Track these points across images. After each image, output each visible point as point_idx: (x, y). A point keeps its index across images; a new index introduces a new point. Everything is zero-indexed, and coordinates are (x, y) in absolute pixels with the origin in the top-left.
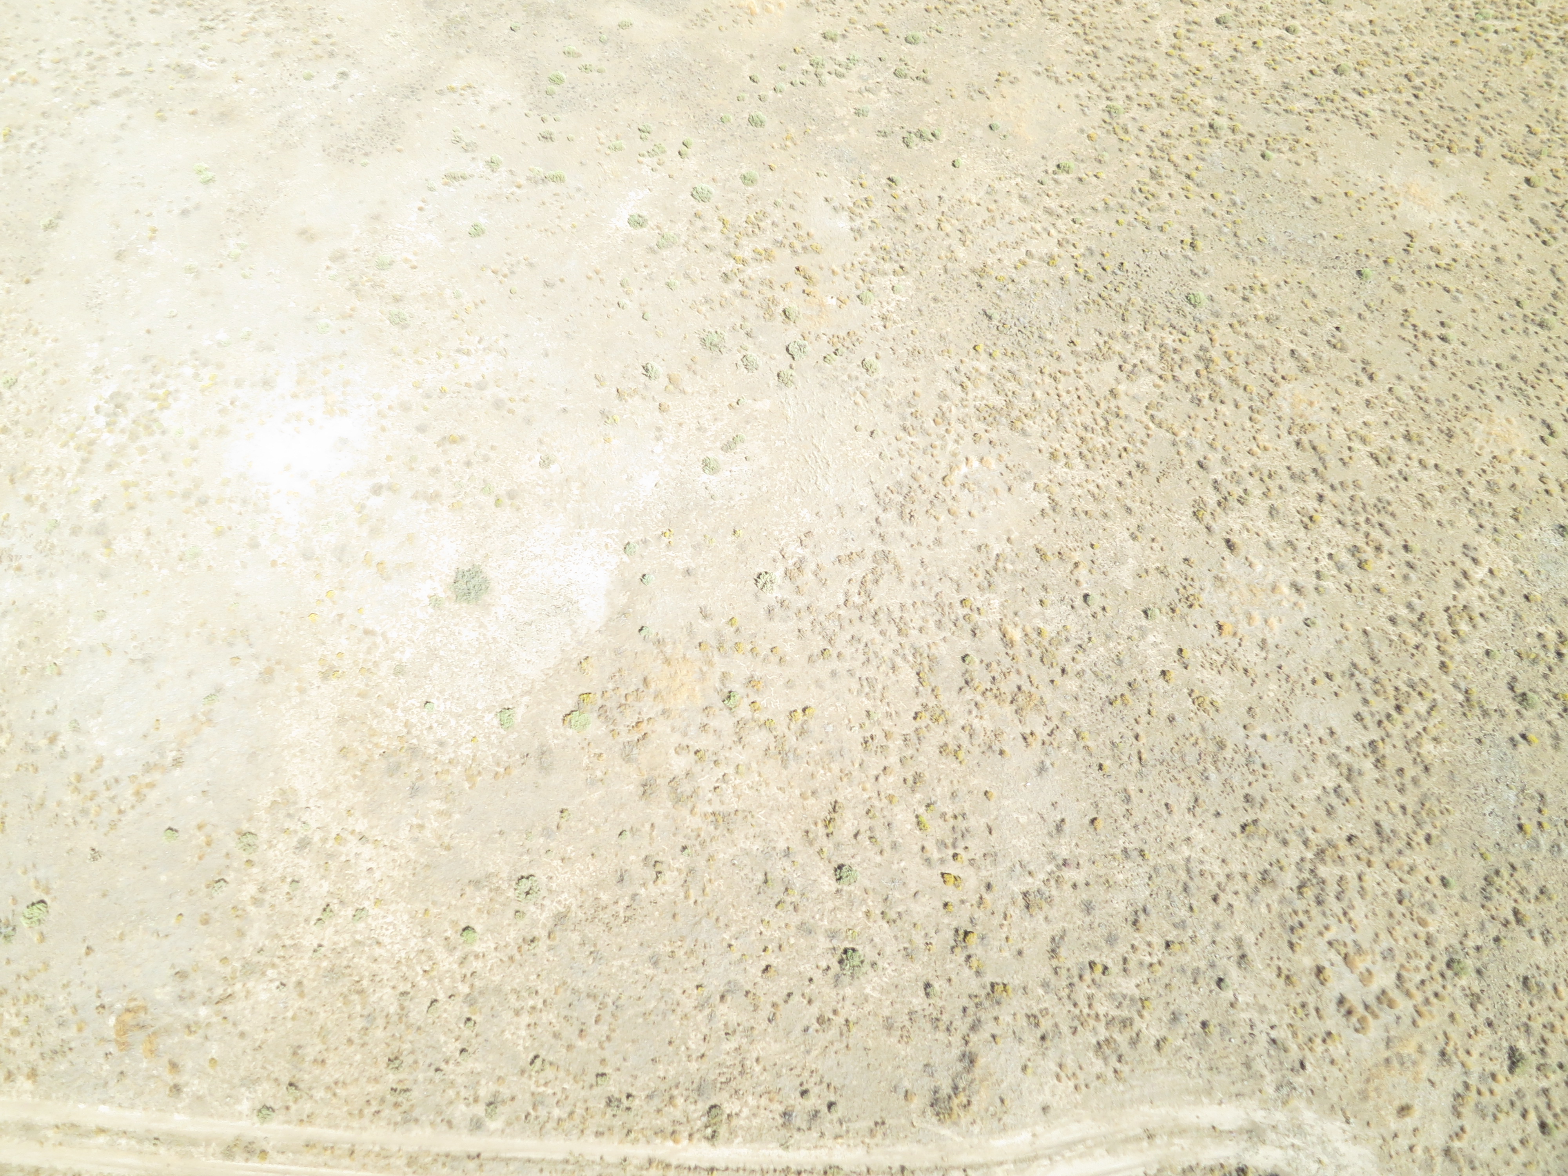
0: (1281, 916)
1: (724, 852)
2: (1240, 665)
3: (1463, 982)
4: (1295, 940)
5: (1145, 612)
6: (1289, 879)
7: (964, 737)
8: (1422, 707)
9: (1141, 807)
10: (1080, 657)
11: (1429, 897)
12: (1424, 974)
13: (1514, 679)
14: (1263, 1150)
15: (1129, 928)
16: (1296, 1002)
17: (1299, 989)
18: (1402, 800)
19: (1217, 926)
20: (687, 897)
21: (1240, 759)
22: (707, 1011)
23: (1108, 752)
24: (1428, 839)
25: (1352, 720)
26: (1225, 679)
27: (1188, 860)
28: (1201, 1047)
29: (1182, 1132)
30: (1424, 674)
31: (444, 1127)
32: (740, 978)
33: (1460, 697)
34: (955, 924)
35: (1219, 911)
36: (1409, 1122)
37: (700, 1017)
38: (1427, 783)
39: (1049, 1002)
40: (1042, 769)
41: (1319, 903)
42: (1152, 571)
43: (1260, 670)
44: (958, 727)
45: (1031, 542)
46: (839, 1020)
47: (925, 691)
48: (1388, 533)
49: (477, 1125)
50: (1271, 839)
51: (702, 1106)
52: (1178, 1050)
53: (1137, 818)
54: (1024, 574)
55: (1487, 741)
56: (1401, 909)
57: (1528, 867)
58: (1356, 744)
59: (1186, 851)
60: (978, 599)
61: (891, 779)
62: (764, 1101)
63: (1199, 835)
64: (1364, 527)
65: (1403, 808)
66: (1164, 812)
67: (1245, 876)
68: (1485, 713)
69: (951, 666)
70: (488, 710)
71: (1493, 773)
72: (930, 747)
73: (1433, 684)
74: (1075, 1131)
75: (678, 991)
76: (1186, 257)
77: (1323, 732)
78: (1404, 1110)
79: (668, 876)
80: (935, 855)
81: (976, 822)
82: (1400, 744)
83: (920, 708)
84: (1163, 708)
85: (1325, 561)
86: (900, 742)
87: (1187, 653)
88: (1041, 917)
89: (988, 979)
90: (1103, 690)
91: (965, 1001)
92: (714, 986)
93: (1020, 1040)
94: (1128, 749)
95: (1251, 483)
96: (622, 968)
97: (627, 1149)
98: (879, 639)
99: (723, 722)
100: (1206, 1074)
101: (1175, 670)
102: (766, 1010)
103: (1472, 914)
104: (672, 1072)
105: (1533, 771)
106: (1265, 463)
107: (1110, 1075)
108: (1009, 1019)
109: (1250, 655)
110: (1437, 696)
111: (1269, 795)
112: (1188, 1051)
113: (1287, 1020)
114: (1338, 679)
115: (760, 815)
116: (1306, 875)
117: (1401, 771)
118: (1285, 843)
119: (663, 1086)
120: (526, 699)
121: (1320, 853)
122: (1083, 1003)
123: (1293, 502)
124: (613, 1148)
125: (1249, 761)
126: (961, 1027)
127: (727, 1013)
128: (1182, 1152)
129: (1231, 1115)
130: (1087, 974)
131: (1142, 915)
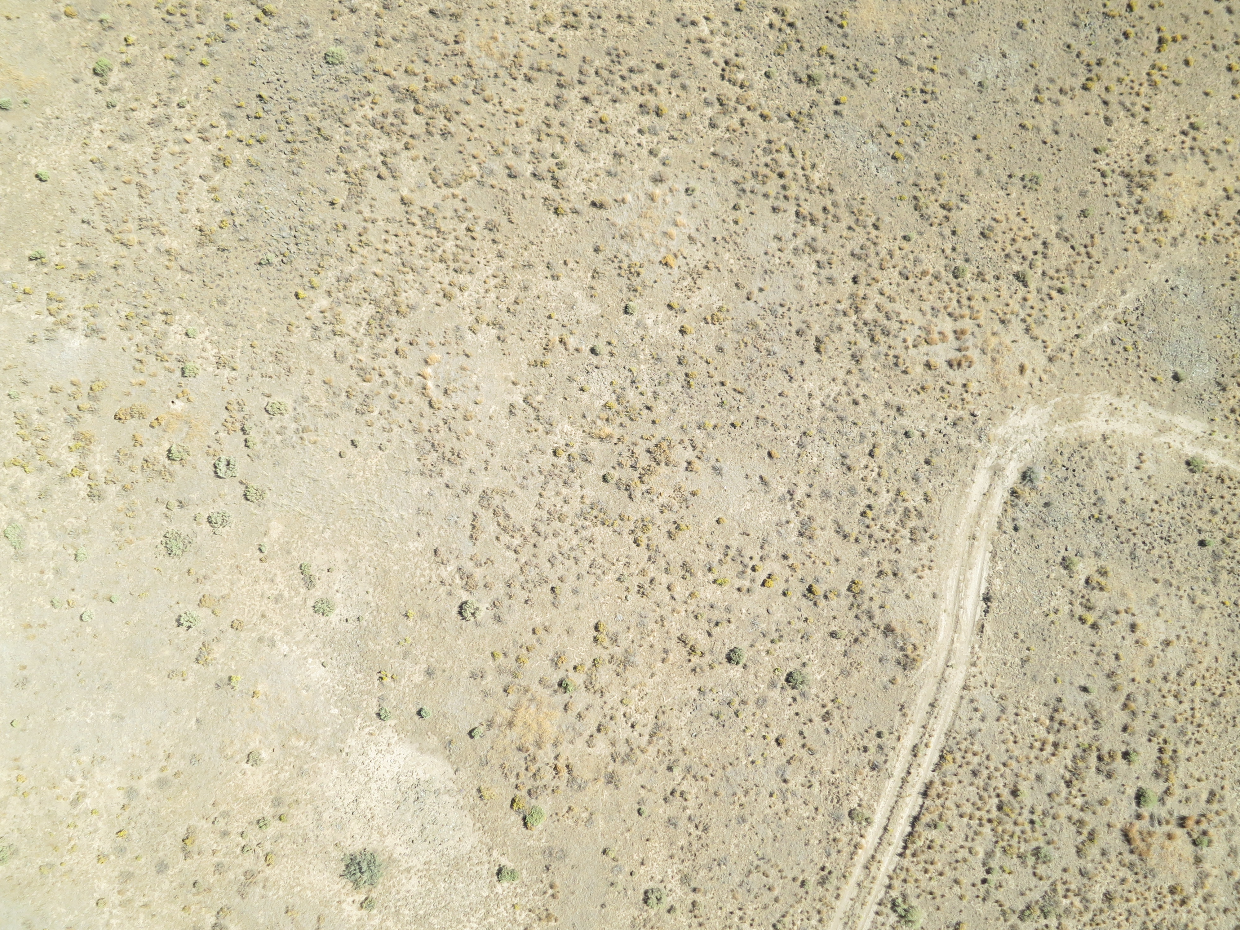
0: (884, 366)
2: (700, 269)
3: (968, 275)
4: (903, 368)
7: (668, 515)
8: (787, 157)
9: (772, 413)
10: (642, 387)
11: (911, 256)
13: (794, 73)
15: (850, 475)
16: (938, 394)
17: (932, 386)
18: (844, 224)
19: (873, 413)
20: (706, 780)
22: (789, 796)
23: (724, 413)
24: (876, 227)
25: (775, 217)
26: (706, 288)
27: (823, 404)
28: (939, 473)
29: (979, 516)
30: (764, 136)
33: (791, 124)
34: (799, 595)
35: (864, 406)
36: (1028, 371)
37: (790, 802)
38: (840, 197)
39: (874, 557)
40: (718, 471)
41: (887, 334)
44: (659, 515)
45: (524, 366)
46: (830, 706)
48: (641, 71)
50: (833, 336)
51: (846, 820)
52: (934, 489)
53: (780, 422)
54: (551, 390)
55: (829, 131)
56: (911, 281)
57: (920, 175)
58: (793, 227)
59: (816, 402)
60: (557, 440)
61: (678, 588)
62: (859, 779)
63: (809, 386)
64: (627, 85)
65: (850, 228)
66: (784, 400)
68: (809, 115)
69: (607, 494)
70: (492, 887)
71: (852, 145)
72: (666, 546)
73: (774, 135)
75: (768, 811)
76: (277, 30)
77: (774, 245)
78: (1022, 370)
79: (685, 788)
80: (746, 583)
81: (736, 541)
82: (806, 195)
83: (632, 538)
85: (643, 140)
86: (652, 567)
87: (674, 303)
88: (820, 532)
89: (844, 590)
90: (676, 386)
92: (775, 784)
93: (890, 590)
94: (728, 396)
95: (547, 145)
96: (737, 846)
98: (560, 540)
99: (582, 699)
100: (955, 480)
101: (681, 320)
102: (804, 753)
103: (933, 236)
104: (817, 834)
105: (862, 116)
106: (534, 120)
108: (874, 590)
109: (696, 256)
110: (784, 140)
111: (803, 316)
112: (938, 484)
113: (945, 407)
114: (741, 203)
116: (866, 330)
117: (824, 210)
118: (839, 329)
121: (856, 309)
122: (883, 535)
123: (580, 125)
124: (849, 890)
125: (773, 312)
126: (865, 624)
127: (796, 781)
128: (989, 523)
129: (982, 479)
130: (867, 521)
131: (845, 460)
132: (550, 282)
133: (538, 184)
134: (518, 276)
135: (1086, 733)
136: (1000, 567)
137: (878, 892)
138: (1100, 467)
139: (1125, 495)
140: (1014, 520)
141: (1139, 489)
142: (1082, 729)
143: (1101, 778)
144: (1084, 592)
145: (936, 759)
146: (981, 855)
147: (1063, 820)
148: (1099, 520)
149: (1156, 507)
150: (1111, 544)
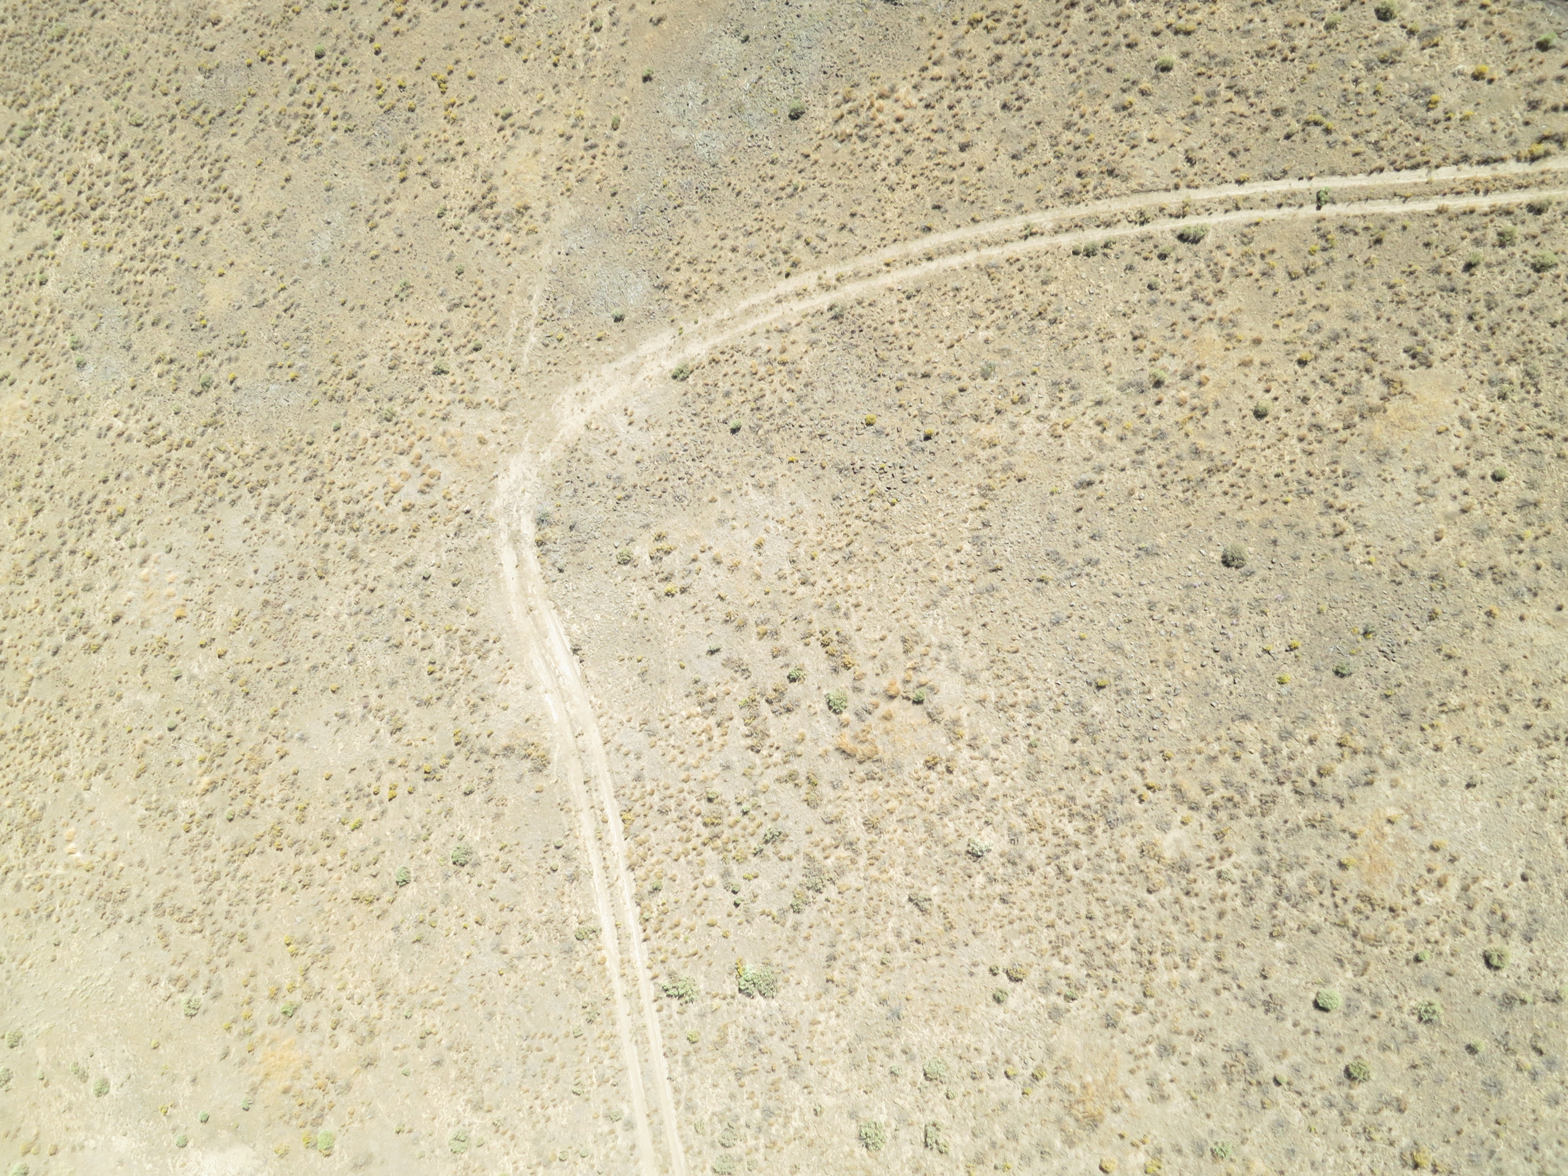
0: (376, 541)
1: (405, 983)
2: (207, 598)
3: (398, 409)
4: (388, 529)
5: (177, 678)
6: (350, 539)
7: (290, 805)
8: (220, 457)
9: (318, 657)
10: (216, 725)
11: (348, 439)
12: (398, 436)
13: (192, 392)
14: (524, 531)
15: (402, 650)
16: (429, 523)
17: (420, 522)
18: (286, 464)
19: (390, 586)
20: (441, 1004)
21: (274, 587)
22: (516, 962)
23: (284, 689)
24: (310, 444)
25: (236, 508)
26: (218, 607)
27: (350, 615)
28: (469, 584)
29: (523, 589)
30: (197, 458)
31: (636, 1151)
32: (488, 942)
33: (210, 430)
34: (422, 783)
35: (380, 586)
36: (488, 436)
37: (521, 967)
38: (273, 447)
39: (460, 700)
40: (303, 739)
41: (362, 516)
42: (145, 678)
43: (208, 581)
44: (283, 813)
45: (133, 784)
46: (503, 857)
47: (259, 846)
48: (95, 497)
49: (630, 1126)
50: (326, 556)
51: (579, 946)
52: (474, 600)
53: (326, 658)
54: (159, 783)
55: (238, 408)
56: (359, 457)
57: (319, 372)
58: (253, 503)
59: (344, 618)
60: (184, 817)
61: (329, 858)
62: (566, 899)
63: (331, 610)
64: (92, 515)
65: (292, 463)
66: (319, 638)
67: (354, 571)
68: (219, 411)
69: (238, 829)
71: (259, 402)
72: (301, 832)
73: (203, 451)
74: (538, 663)
75: (507, 990)
77: (247, 528)
78: (482, 442)
79: (428, 1026)
80: (378, 809)
81: (350, 782)
82: (247, 471)
83: (274, 848)
84: (245, 652)
85: (122, 543)
86: (301, 858)
87: (203, 641)
88: (406, 717)
89: (454, 748)
90: (239, 702)
91: (471, 762)
92: (497, 962)
93: (487, 715)
94: (279, 674)
95: (66, 609)
96: (500, 1042)
97: (618, 996)
98: (225, 896)
99: (307, 1012)
100: (486, 577)
101: (217, 648)
102: (506, 915)
103: (355, 407)
104: (561, 977)
105: (254, 374)
106: (49, 601)
107: (498, 645)
108: (476, 726)
109: (198, 591)
110: (211, 446)
111: (296, 563)
112: (473, 593)
113: (441, 527)
114: (208, 522)
115: (372, 960)
116: (346, 527)
117: (267, 468)
118: (327, 546)
119: (572, 981)
121: (331, 519)
122: (456, 675)
123: (78, 573)
124: (621, 1008)
125: (276, 581)
126: (488, 762)
127: (514, 945)
128: (536, 586)
129: (508, 557)
130: (437, 675)
131: (392, 642)
132: (118, 705)
133: (74, 642)
134: (97, 721)
135: (741, 689)
136: (569, 613)
137: (648, 990)
138: (597, 453)
139: (637, 456)
140: (553, 565)
141: (645, 440)
142: (735, 688)
143: (784, 718)
144: (656, 568)
145: (621, 826)
146: (719, 882)
147: (774, 786)
148: (628, 497)
149: (670, 440)
150: (652, 507)
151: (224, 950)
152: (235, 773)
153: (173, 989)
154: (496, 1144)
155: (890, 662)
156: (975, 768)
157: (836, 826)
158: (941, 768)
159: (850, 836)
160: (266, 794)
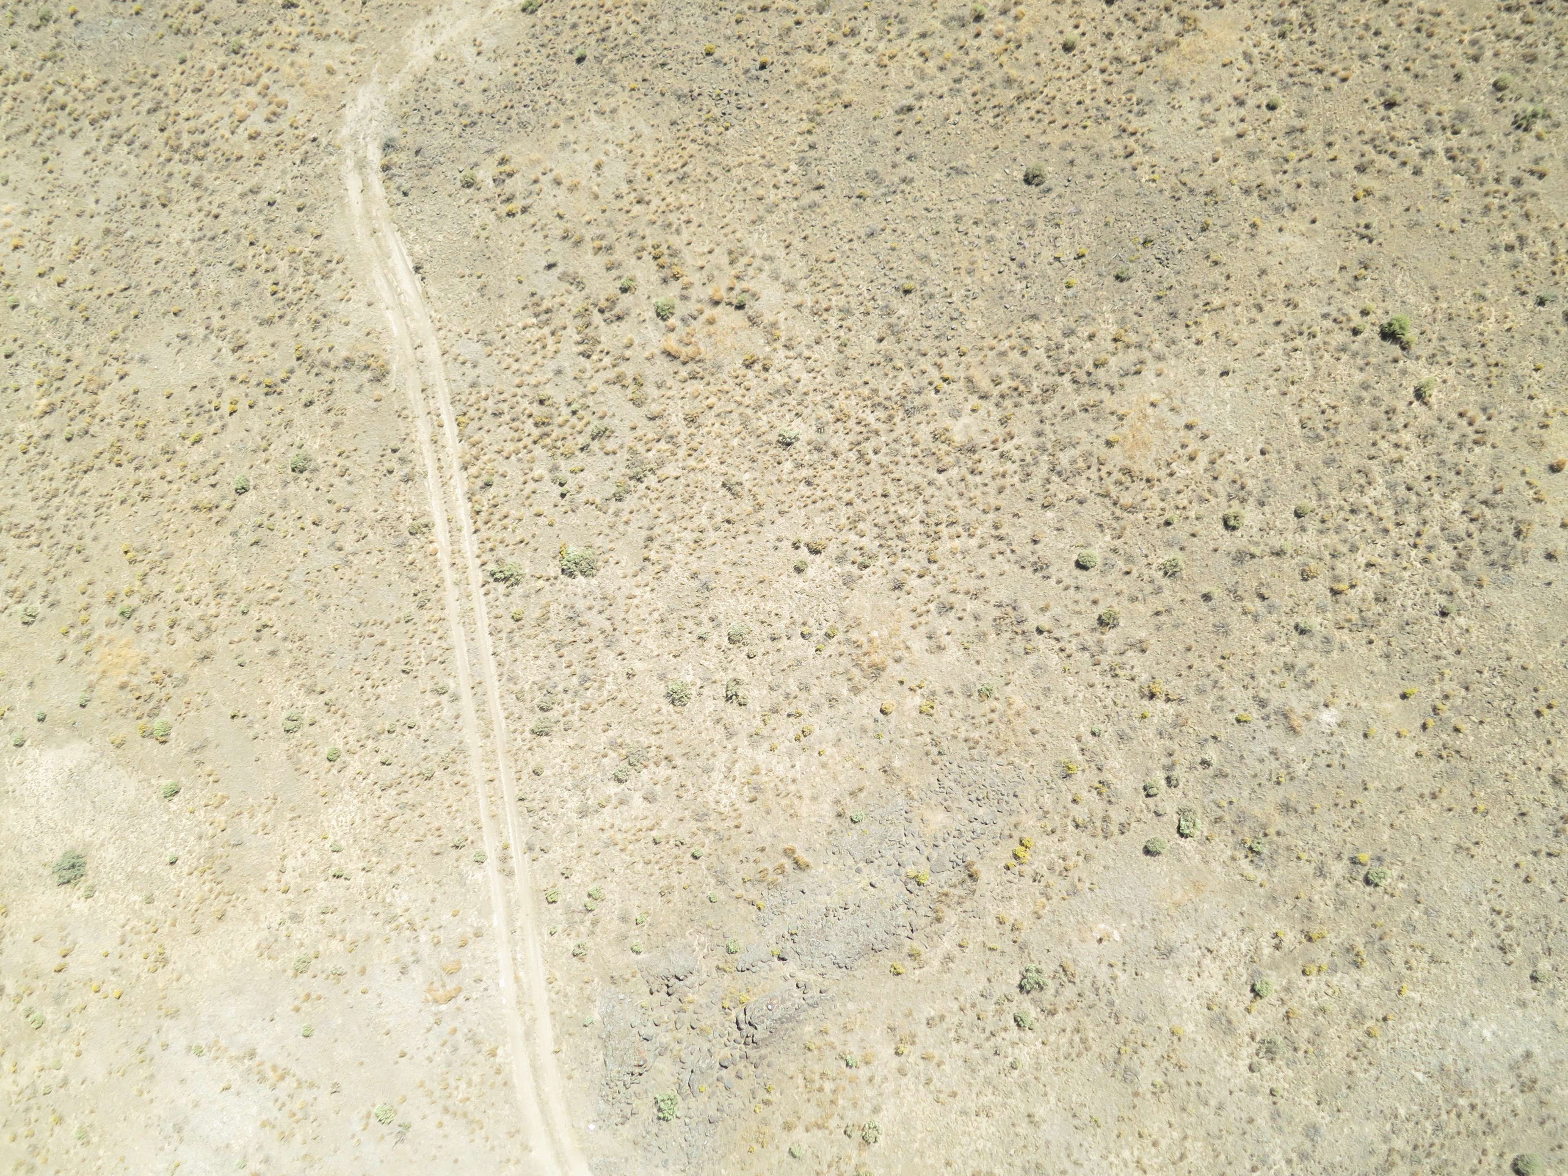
0: (220, 170)
1: (243, 582)
2: (45, 228)
3: (246, 42)
4: (234, 157)
5: (14, 307)
6: (195, 168)
7: (130, 424)
8: (60, 90)
9: (162, 281)
10: (55, 350)
11: (194, 71)
12: (245, 68)
13: (30, 26)
14: (370, 157)
15: (245, 273)
16: (275, 151)
17: (266, 150)
18: (129, 97)
19: (235, 212)
20: (276, 599)
21: (116, 216)
22: (350, 557)
23: (125, 314)
24: (154, 76)
25: (76, 140)
26: (58, 238)
27: (193, 241)
28: (314, 209)
29: (368, 212)
30: (34, 92)
31: (460, 721)
32: (325, 540)
33: (49, 64)
34: (263, 397)
35: (224, 213)
36: (336, 66)
37: (356, 562)
38: (115, 81)
39: (302, 318)
40: (143, 360)
41: (207, 145)
43: (47, 213)
44: (122, 431)
46: (341, 462)
47: (98, 463)
49: (455, 699)
50: (169, 185)
51: (412, 541)
52: (318, 224)
53: (168, 283)
55: (78, 42)
56: (205, 89)
57: (164, 6)
58: (94, 135)
59: (187, 244)
60: (21, 440)
61: (169, 471)
62: (401, 498)
63: (175, 236)
65: (136, 95)
66: (162, 264)
67: (198, 199)
68: (59, 45)
69: (77, 448)
70: (167, 810)
71: (102, 36)
72: (141, 449)
73: (42, 84)
74: (381, 282)
75: (342, 583)
77: (88, 160)
78: (331, 72)
79: (265, 620)
80: (218, 424)
81: (191, 399)
82: (89, 104)
83: (113, 465)
84: (86, 280)
86: (140, 473)
87: (41, 270)
88: (248, 336)
89: (295, 363)
90: (79, 327)
91: (312, 376)
92: (332, 558)
93: (329, 331)
94: (120, 300)
96: (334, 631)
97: (448, 584)
98: (63, 511)
99: (145, 615)
100: (330, 202)
101: (56, 276)
102: (343, 516)
103: (202, 41)
104: (394, 570)
105: (96, 7)
107: (341, 266)
108: (317, 342)
109: (37, 222)
110: (50, 80)
111: (139, 192)
112: (318, 216)
113: (288, 155)
114: (47, 154)
115: (210, 563)
116: (191, 157)
117: (109, 101)
118: (170, 175)
119: (405, 573)
120: (153, 781)
121: (175, 149)
122: (298, 294)
124: (451, 594)
125: (116, 210)
126: (329, 374)
127: (348, 541)
128: (381, 209)
129: (353, 183)
130: (280, 295)
131: (235, 265)
135: (575, 300)
136: (412, 234)
137: (477, 576)
138: (445, 82)
139: (483, 84)
140: (398, 188)
141: (492, 70)
142: (569, 300)
143: (614, 326)
144: (499, 190)
145: (456, 430)
146: (547, 477)
147: (602, 388)
148: (474, 124)
149: (517, 69)
150: (496, 133)
151: (61, 562)
152: (74, 395)
153: (10, 601)
154: (327, 722)
155: (716, 273)
156: (789, 366)
157: (658, 422)
158: (757, 367)
159: (672, 431)
160: (105, 413)
